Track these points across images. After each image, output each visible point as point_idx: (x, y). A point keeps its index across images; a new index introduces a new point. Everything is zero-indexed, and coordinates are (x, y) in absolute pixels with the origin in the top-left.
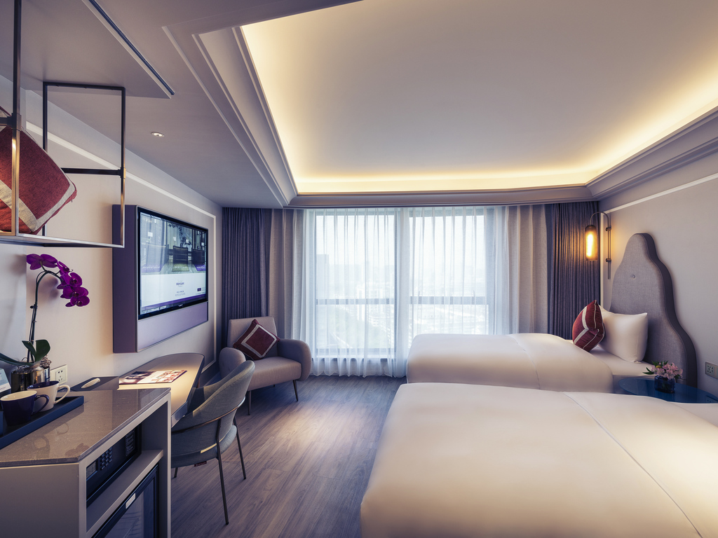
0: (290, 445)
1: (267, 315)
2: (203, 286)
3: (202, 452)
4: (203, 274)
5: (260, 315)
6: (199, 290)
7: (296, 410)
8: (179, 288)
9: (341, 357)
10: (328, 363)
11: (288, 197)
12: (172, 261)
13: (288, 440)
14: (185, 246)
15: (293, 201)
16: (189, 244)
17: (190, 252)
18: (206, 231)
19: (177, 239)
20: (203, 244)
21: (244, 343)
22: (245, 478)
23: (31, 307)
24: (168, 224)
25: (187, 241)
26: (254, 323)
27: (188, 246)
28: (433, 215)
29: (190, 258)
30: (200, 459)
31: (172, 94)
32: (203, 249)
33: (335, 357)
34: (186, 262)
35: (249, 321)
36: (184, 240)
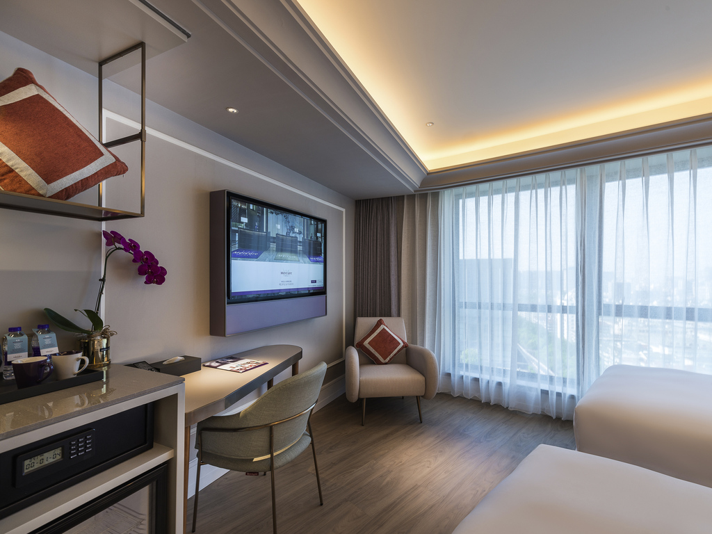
0: (388, 479)
1: (399, 315)
2: (320, 278)
3: (255, 460)
4: (321, 266)
5: (389, 315)
6: (314, 282)
7: (415, 434)
8: (284, 278)
9: (485, 377)
10: (468, 382)
11: (415, 179)
12: (275, 249)
13: (389, 472)
14: (291, 235)
15: (423, 183)
16: (300, 233)
17: (300, 242)
18: (324, 222)
19: (282, 227)
20: (319, 235)
21: (366, 343)
22: (322, 504)
23: (100, 280)
24: (269, 211)
25: (296, 230)
26: (380, 323)
27: (298, 236)
28: (644, 173)
29: (300, 248)
30: (251, 468)
31: (188, 36)
32: (320, 240)
33: (477, 376)
34: (294, 251)
35: (375, 320)
36: (292, 228)
